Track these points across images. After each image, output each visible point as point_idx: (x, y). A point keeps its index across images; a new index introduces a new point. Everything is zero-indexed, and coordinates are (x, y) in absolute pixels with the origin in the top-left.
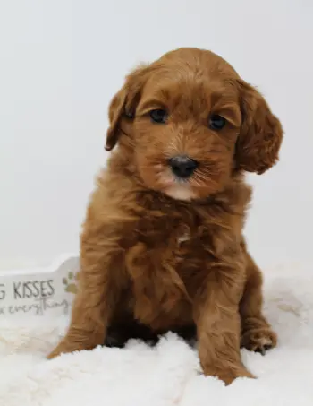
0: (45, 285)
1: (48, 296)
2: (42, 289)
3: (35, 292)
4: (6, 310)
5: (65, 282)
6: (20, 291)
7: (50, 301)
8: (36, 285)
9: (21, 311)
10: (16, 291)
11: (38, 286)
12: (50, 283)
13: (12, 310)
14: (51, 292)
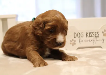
0: (96, 33)
1: (97, 37)
2: (95, 35)
3: (93, 35)
4: (84, 41)
5: (103, 32)
6: (88, 35)
7: (98, 39)
8: (93, 33)
9: (88, 41)
10: (87, 35)
11: (94, 34)
12: (98, 33)
13: (86, 41)
14: (98, 36)
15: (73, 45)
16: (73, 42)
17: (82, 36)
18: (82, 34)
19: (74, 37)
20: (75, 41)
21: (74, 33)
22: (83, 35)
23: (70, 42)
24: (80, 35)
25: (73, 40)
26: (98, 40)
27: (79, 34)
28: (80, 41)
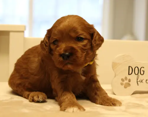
15: (125, 87)
16: (127, 81)
17: (142, 73)
18: (142, 69)
19: (129, 74)
20: (130, 81)
21: (129, 67)
22: (144, 71)
23: (122, 82)
24: (139, 71)
25: (126, 78)
27: (136, 68)
28: (138, 80)
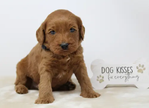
2: (128, 70)
3: (125, 71)
4: (113, 77)
5: (137, 68)
6: (119, 70)
7: (131, 75)
9: (119, 78)
10: (117, 70)
11: (126, 69)
12: (131, 68)
13: (116, 78)
14: (131, 72)
15: (100, 82)
16: (101, 78)
17: (112, 71)
18: (112, 69)
19: (102, 73)
20: (103, 77)
21: (102, 68)
23: (97, 78)
24: (110, 70)
25: (100, 76)
26: (131, 77)
27: (107, 69)
28: (109, 77)
